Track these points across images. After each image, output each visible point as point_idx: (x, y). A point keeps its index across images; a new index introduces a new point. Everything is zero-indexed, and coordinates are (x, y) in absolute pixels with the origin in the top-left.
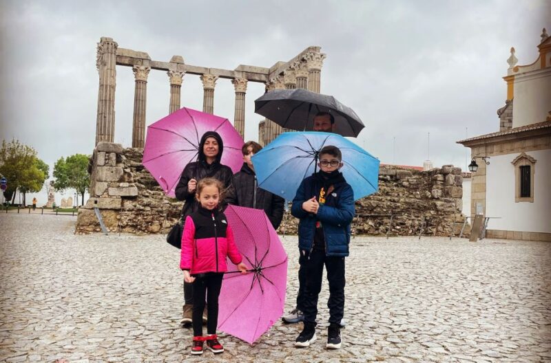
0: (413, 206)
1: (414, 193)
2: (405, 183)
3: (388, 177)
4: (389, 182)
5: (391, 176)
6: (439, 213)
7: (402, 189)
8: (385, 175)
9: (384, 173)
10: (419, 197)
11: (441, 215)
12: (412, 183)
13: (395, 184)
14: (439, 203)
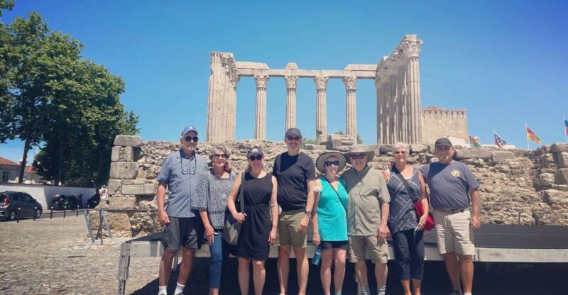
0: (514, 196)
1: (517, 179)
2: (505, 168)
3: (481, 161)
4: (482, 166)
5: (486, 160)
6: (554, 205)
7: (499, 175)
8: (477, 158)
9: (475, 156)
10: (524, 184)
11: (557, 209)
12: (513, 166)
13: (491, 168)
14: (551, 191)
